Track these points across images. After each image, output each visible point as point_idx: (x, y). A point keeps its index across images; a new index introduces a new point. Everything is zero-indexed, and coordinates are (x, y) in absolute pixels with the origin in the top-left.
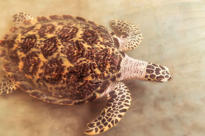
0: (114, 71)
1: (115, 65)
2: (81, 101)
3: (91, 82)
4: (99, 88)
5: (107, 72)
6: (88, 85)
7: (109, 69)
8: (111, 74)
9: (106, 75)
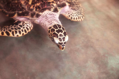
0: (38, 9)
1: (42, 7)
2: (6, 12)
3: (21, 4)
4: (21, 12)
5: (34, 7)
6: (18, 5)
7: (37, 6)
8: (34, 10)
9: (32, 7)
